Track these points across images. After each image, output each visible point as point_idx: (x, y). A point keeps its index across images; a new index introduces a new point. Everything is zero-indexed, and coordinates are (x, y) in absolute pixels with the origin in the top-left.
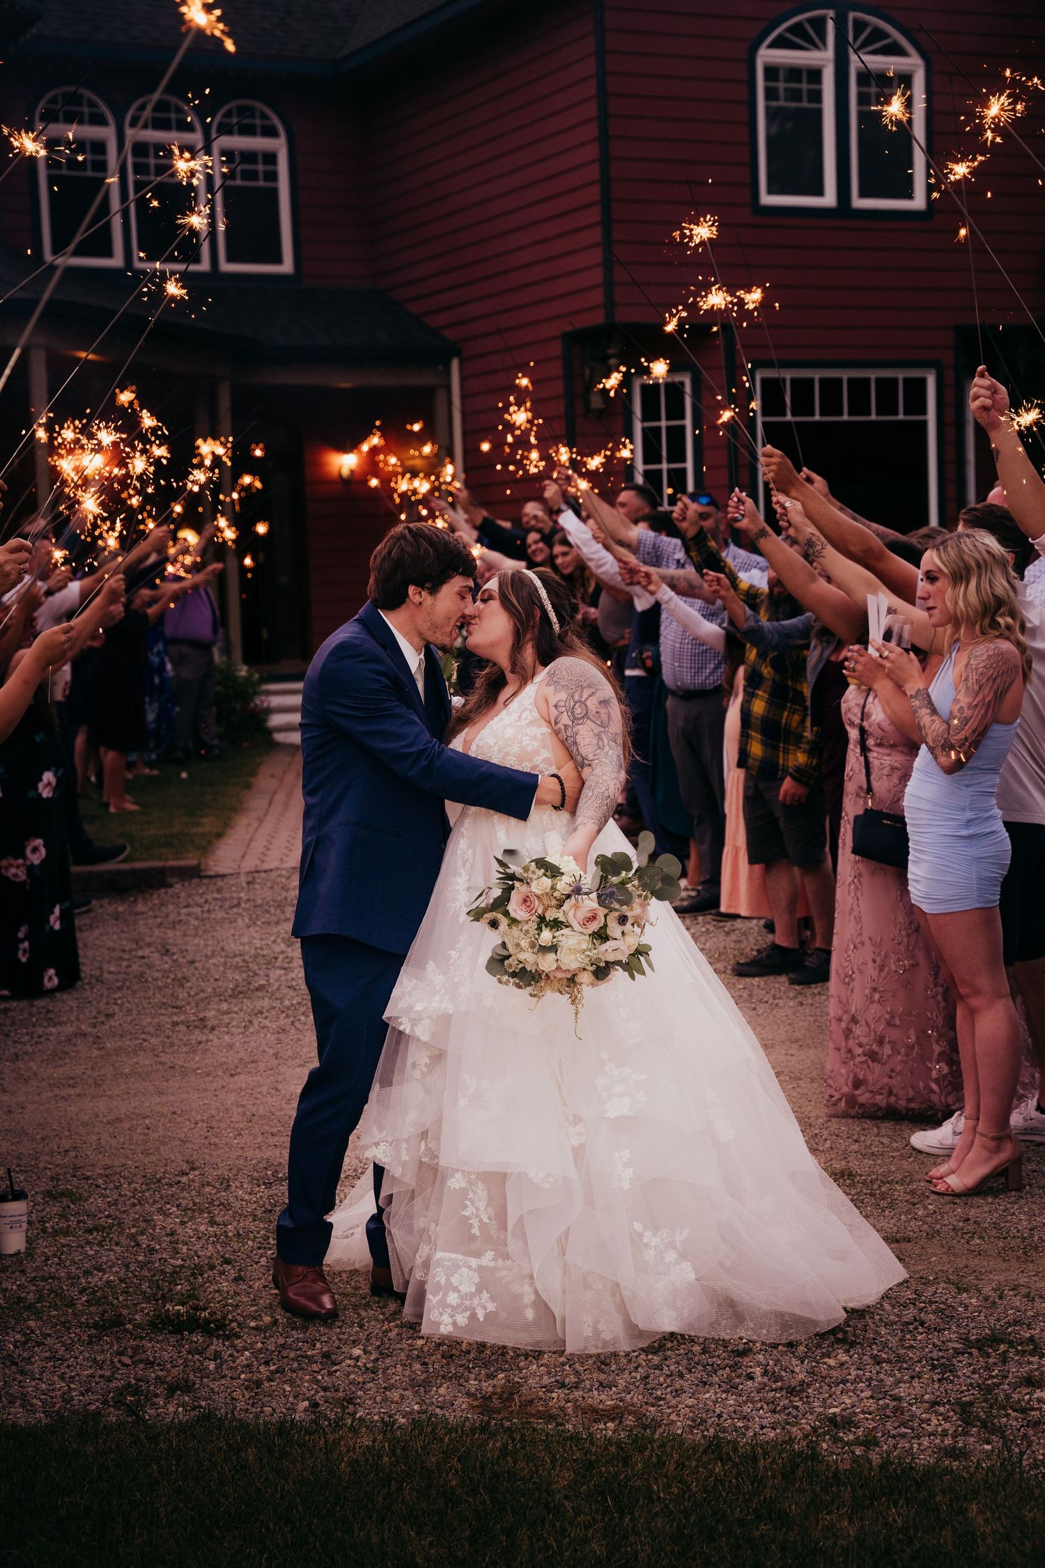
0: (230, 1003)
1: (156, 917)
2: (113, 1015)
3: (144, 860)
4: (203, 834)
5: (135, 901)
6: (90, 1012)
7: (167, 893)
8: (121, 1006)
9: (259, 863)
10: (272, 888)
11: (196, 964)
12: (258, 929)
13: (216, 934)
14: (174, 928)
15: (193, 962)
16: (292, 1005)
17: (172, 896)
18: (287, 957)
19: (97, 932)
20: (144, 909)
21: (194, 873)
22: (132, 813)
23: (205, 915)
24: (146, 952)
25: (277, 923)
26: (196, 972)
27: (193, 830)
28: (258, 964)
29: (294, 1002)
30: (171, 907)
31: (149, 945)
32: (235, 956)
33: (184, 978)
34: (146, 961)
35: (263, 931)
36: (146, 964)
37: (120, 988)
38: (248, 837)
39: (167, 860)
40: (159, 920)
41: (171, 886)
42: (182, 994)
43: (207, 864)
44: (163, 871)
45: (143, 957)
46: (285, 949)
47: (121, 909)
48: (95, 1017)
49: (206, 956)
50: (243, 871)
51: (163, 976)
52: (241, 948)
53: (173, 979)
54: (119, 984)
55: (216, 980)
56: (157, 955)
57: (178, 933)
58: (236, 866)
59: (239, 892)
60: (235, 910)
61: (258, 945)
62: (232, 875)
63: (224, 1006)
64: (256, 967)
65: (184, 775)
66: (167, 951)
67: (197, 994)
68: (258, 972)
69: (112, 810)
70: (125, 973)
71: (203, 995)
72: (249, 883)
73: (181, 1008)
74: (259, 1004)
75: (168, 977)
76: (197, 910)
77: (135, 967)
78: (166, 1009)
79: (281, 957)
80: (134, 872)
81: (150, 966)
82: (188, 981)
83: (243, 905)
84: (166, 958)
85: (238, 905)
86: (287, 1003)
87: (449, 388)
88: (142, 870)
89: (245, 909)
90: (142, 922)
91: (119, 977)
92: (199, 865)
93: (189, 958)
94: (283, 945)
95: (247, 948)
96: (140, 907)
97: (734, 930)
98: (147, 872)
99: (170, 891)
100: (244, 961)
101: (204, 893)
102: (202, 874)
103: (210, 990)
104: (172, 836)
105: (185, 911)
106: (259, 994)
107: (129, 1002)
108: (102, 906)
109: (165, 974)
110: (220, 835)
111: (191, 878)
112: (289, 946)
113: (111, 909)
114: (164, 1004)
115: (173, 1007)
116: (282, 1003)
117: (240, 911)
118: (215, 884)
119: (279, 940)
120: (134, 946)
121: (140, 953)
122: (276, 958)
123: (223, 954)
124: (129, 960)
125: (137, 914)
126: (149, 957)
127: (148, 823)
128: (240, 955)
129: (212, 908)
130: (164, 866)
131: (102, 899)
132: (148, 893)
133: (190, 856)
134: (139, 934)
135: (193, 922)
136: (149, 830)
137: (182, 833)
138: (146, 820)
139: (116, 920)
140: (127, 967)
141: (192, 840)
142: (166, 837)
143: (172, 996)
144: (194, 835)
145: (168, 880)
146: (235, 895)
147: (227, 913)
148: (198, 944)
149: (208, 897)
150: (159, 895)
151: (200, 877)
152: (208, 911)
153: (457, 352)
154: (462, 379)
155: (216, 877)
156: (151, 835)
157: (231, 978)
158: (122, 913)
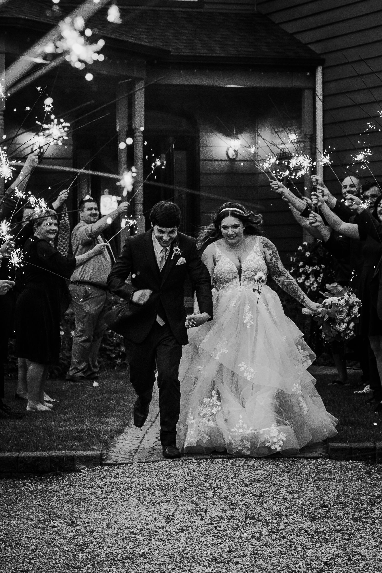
1: (66, 495)
3: (59, 450)
4: (107, 431)
5: (51, 482)
7: (75, 476)
8: (33, 564)
9: (148, 455)
11: (95, 534)
12: (145, 508)
13: (111, 510)
14: (79, 505)
15: (92, 532)
17: (79, 479)
18: (166, 531)
19: (20, 505)
20: (57, 488)
21: (98, 461)
23: (104, 495)
24: (56, 522)
25: (161, 504)
26: (94, 540)
27: (100, 428)
28: (143, 536)
29: (169, 568)
30: (78, 488)
31: (59, 517)
33: (85, 545)
34: (55, 529)
35: (148, 510)
36: (55, 532)
37: (34, 551)
39: (77, 450)
40: (68, 497)
41: (79, 471)
42: (82, 557)
43: (108, 454)
44: (73, 459)
45: (54, 527)
46: (165, 525)
47: (39, 488)
49: (103, 527)
51: (68, 542)
52: (131, 522)
53: (76, 545)
54: (33, 547)
55: (109, 547)
56: (65, 525)
57: (82, 509)
58: (130, 457)
59: (132, 478)
60: (128, 492)
61: (144, 521)
62: (127, 464)
64: (141, 538)
65: (96, 384)
66: (73, 522)
67: (94, 558)
68: (142, 542)
70: (39, 539)
71: (98, 559)
75: (72, 543)
76: (99, 491)
77: (47, 534)
78: (68, 568)
79: (161, 531)
80: (51, 459)
81: (58, 534)
82: (87, 547)
83: (134, 488)
84: (71, 528)
85: (129, 488)
87: (314, 89)
88: (58, 457)
89: (135, 491)
90: (55, 499)
91: (34, 541)
92: (102, 455)
93: (89, 529)
95: (135, 522)
96: (54, 487)
98: (61, 459)
99: (78, 475)
100: (132, 533)
101: (104, 477)
102: (104, 462)
103: (103, 555)
104: (82, 431)
105: (89, 491)
106: (143, 560)
107: (40, 562)
108: (25, 485)
109: (70, 540)
110: (120, 432)
111: (95, 465)
112: (168, 523)
113: (31, 488)
114: (67, 564)
115: (74, 567)
117: (132, 493)
118: (113, 471)
120: (47, 517)
121: (52, 523)
123: (116, 526)
124: (42, 528)
125: (51, 492)
126: (59, 526)
127: (65, 420)
128: (129, 528)
129: (110, 489)
130: (74, 455)
131: (26, 479)
132: (61, 476)
133: (95, 447)
134: (52, 508)
135: (94, 500)
136: (65, 426)
137: (91, 429)
138: (63, 418)
139: (35, 496)
140: (41, 534)
141: (98, 436)
142: (78, 433)
143: (74, 558)
144: (100, 431)
145: (77, 466)
146: (128, 480)
147: (121, 494)
148: (97, 518)
149: (107, 480)
150: (69, 478)
151: (101, 464)
152: (107, 492)
153: (321, 62)
154: (324, 83)
155: (114, 465)
156: (66, 431)
157: (120, 546)
158: (40, 490)
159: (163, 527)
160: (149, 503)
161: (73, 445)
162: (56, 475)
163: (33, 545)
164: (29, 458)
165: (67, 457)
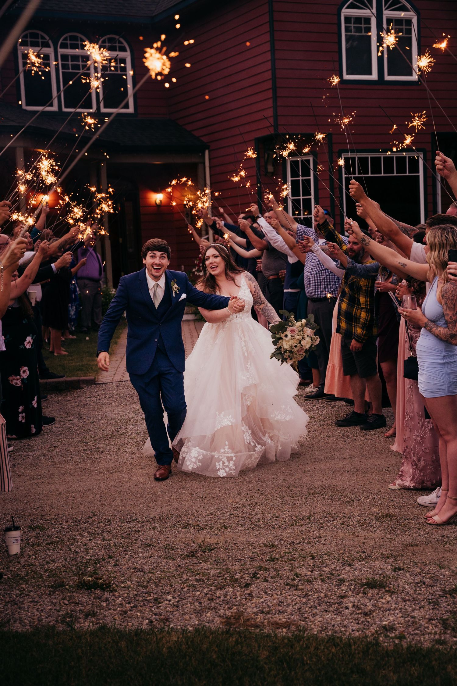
0: (110, 441)
2: (57, 447)
3: (70, 377)
5: (67, 395)
6: (47, 445)
7: (80, 391)
8: (61, 442)
9: (121, 377)
10: (127, 389)
11: (94, 423)
12: (122, 407)
13: (102, 410)
14: (84, 407)
16: (138, 441)
17: (83, 393)
19: (49, 409)
20: (71, 399)
21: (92, 382)
22: (65, 355)
23: (98, 401)
24: (72, 418)
25: (130, 404)
26: (94, 427)
27: (92, 363)
28: (122, 423)
30: (83, 398)
31: (73, 415)
32: (112, 420)
33: (89, 430)
34: (72, 422)
35: (124, 408)
36: (72, 423)
37: (60, 435)
38: (116, 366)
39: (80, 376)
40: (77, 403)
41: (83, 388)
42: (88, 437)
43: (98, 378)
44: (79, 381)
45: (71, 420)
46: (134, 416)
47: (60, 399)
48: (49, 448)
49: (99, 419)
50: (115, 381)
51: (79, 429)
52: (114, 416)
53: (84, 430)
54: (60, 433)
55: (103, 430)
56: (76, 419)
57: (86, 410)
58: (112, 379)
59: (113, 391)
60: (111, 399)
61: (122, 414)
62: (110, 383)
63: (107, 442)
64: (121, 424)
65: (87, 338)
66: (81, 417)
67: (95, 437)
68: (122, 426)
69: (55, 354)
70: (62, 427)
71: (97, 437)
72: (117, 386)
73: (88, 443)
74: (123, 441)
75: (82, 429)
76: (94, 399)
77: (67, 425)
78: (81, 443)
79: (132, 420)
80: (66, 382)
82: (91, 431)
83: (115, 396)
84: (81, 421)
85: (112, 397)
86: (135, 440)
87: (204, 163)
88: (70, 381)
89: (116, 398)
90: (69, 405)
91: (60, 429)
92: (95, 379)
93: (91, 421)
94: (133, 414)
95: (117, 415)
96: (69, 398)
97: (335, 406)
98: (72, 382)
99: (82, 390)
100: (116, 421)
101: (97, 391)
102: (96, 383)
103: (100, 435)
104: (82, 366)
105: (89, 399)
106: (123, 436)
107: (64, 440)
108: (51, 398)
109: (81, 428)
111: (91, 384)
112: (136, 415)
113: (56, 399)
114: (80, 441)
115: (84, 443)
116: (133, 441)
117: (114, 399)
118: (102, 387)
119: (131, 412)
120: (66, 415)
121: (69, 418)
122: (130, 420)
123: (106, 418)
124: (64, 421)
125: (67, 401)
126: (73, 420)
127: (72, 360)
128: (114, 419)
129: (101, 398)
130: (79, 380)
131: (52, 394)
132: (72, 392)
133: (91, 374)
134: (68, 410)
135: (93, 404)
136: (72, 363)
137: (87, 364)
138: (71, 358)
139: (58, 404)
140: (63, 425)
141: (92, 368)
142: (80, 366)
143: (84, 437)
144: (93, 365)
145: (81, 385)
146: (111, 392)
147: (108, 400)
148: (95, 414)
149: (99, 393)
150: (77, 392)
151: (95, 384)
152: (99, 399)
153: (208, 147)
154: (210, 159)
155: (102, 384)
156: (73, 366)
157: (110, 429)
158: (61, 400)
159: (133, 418)
160: (124, 404)
161: (78, 374)
162: (69, 391)
163: (59, 431)
164: (53, 382)
165: (75, 381)
